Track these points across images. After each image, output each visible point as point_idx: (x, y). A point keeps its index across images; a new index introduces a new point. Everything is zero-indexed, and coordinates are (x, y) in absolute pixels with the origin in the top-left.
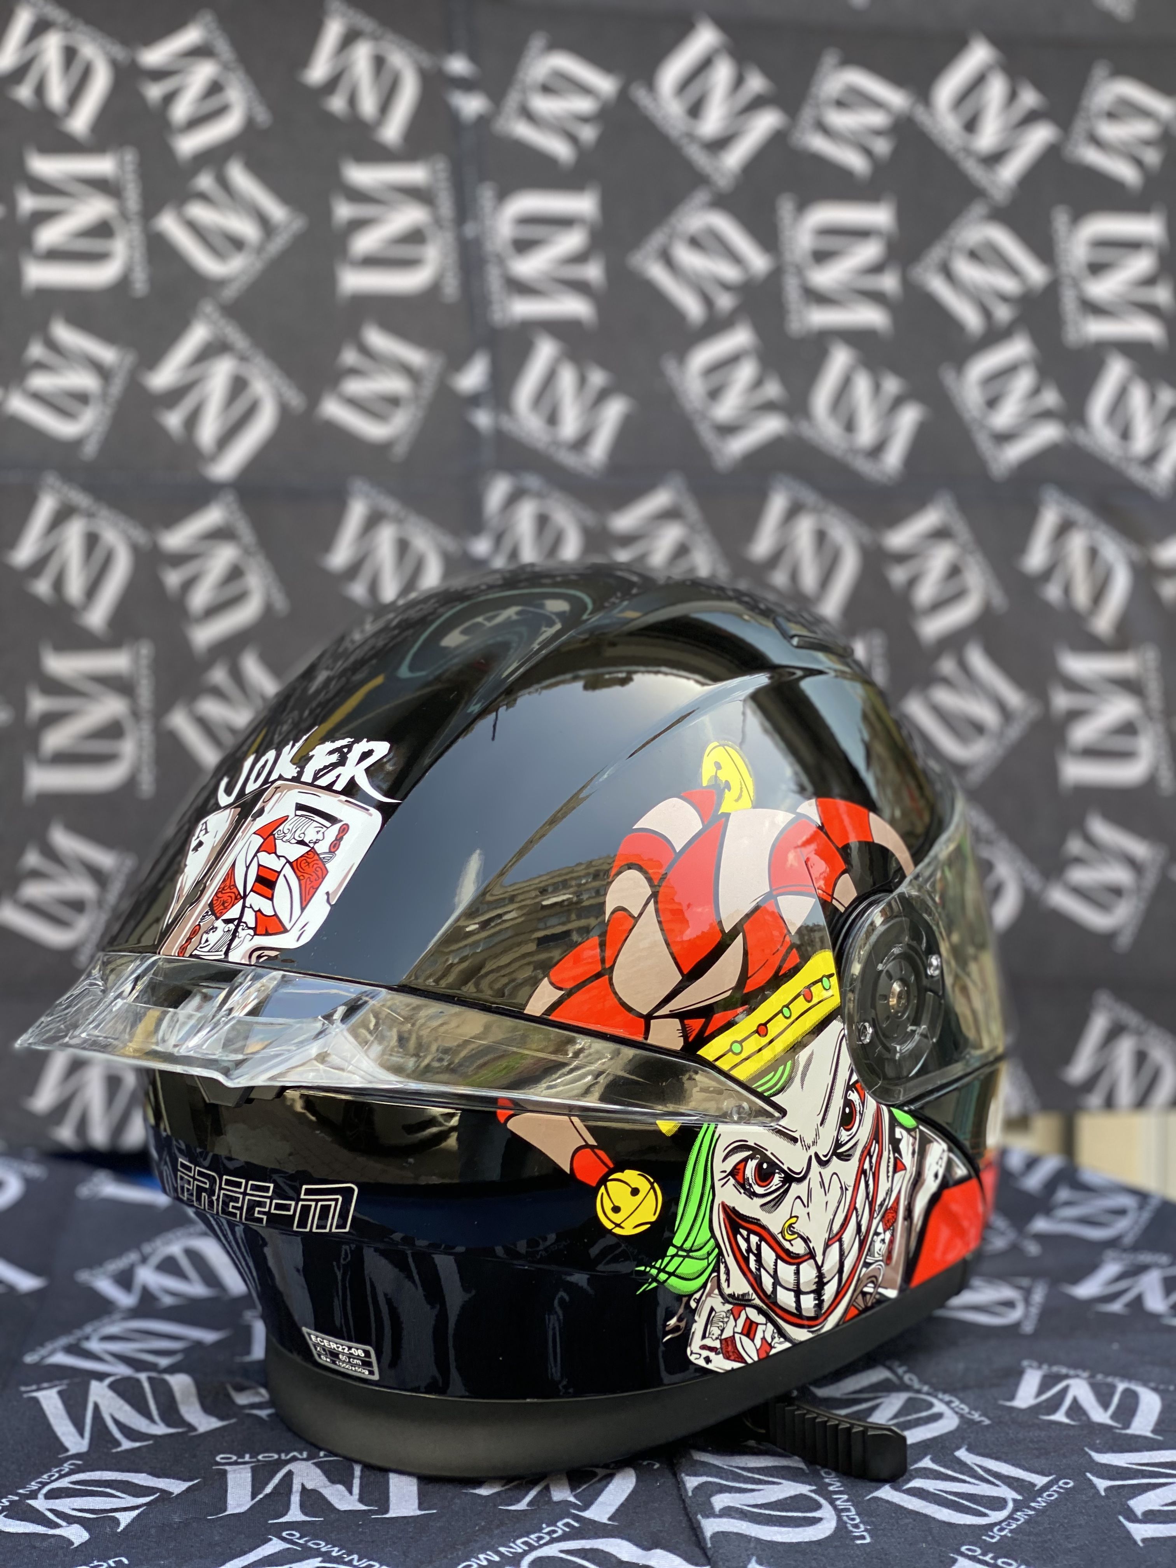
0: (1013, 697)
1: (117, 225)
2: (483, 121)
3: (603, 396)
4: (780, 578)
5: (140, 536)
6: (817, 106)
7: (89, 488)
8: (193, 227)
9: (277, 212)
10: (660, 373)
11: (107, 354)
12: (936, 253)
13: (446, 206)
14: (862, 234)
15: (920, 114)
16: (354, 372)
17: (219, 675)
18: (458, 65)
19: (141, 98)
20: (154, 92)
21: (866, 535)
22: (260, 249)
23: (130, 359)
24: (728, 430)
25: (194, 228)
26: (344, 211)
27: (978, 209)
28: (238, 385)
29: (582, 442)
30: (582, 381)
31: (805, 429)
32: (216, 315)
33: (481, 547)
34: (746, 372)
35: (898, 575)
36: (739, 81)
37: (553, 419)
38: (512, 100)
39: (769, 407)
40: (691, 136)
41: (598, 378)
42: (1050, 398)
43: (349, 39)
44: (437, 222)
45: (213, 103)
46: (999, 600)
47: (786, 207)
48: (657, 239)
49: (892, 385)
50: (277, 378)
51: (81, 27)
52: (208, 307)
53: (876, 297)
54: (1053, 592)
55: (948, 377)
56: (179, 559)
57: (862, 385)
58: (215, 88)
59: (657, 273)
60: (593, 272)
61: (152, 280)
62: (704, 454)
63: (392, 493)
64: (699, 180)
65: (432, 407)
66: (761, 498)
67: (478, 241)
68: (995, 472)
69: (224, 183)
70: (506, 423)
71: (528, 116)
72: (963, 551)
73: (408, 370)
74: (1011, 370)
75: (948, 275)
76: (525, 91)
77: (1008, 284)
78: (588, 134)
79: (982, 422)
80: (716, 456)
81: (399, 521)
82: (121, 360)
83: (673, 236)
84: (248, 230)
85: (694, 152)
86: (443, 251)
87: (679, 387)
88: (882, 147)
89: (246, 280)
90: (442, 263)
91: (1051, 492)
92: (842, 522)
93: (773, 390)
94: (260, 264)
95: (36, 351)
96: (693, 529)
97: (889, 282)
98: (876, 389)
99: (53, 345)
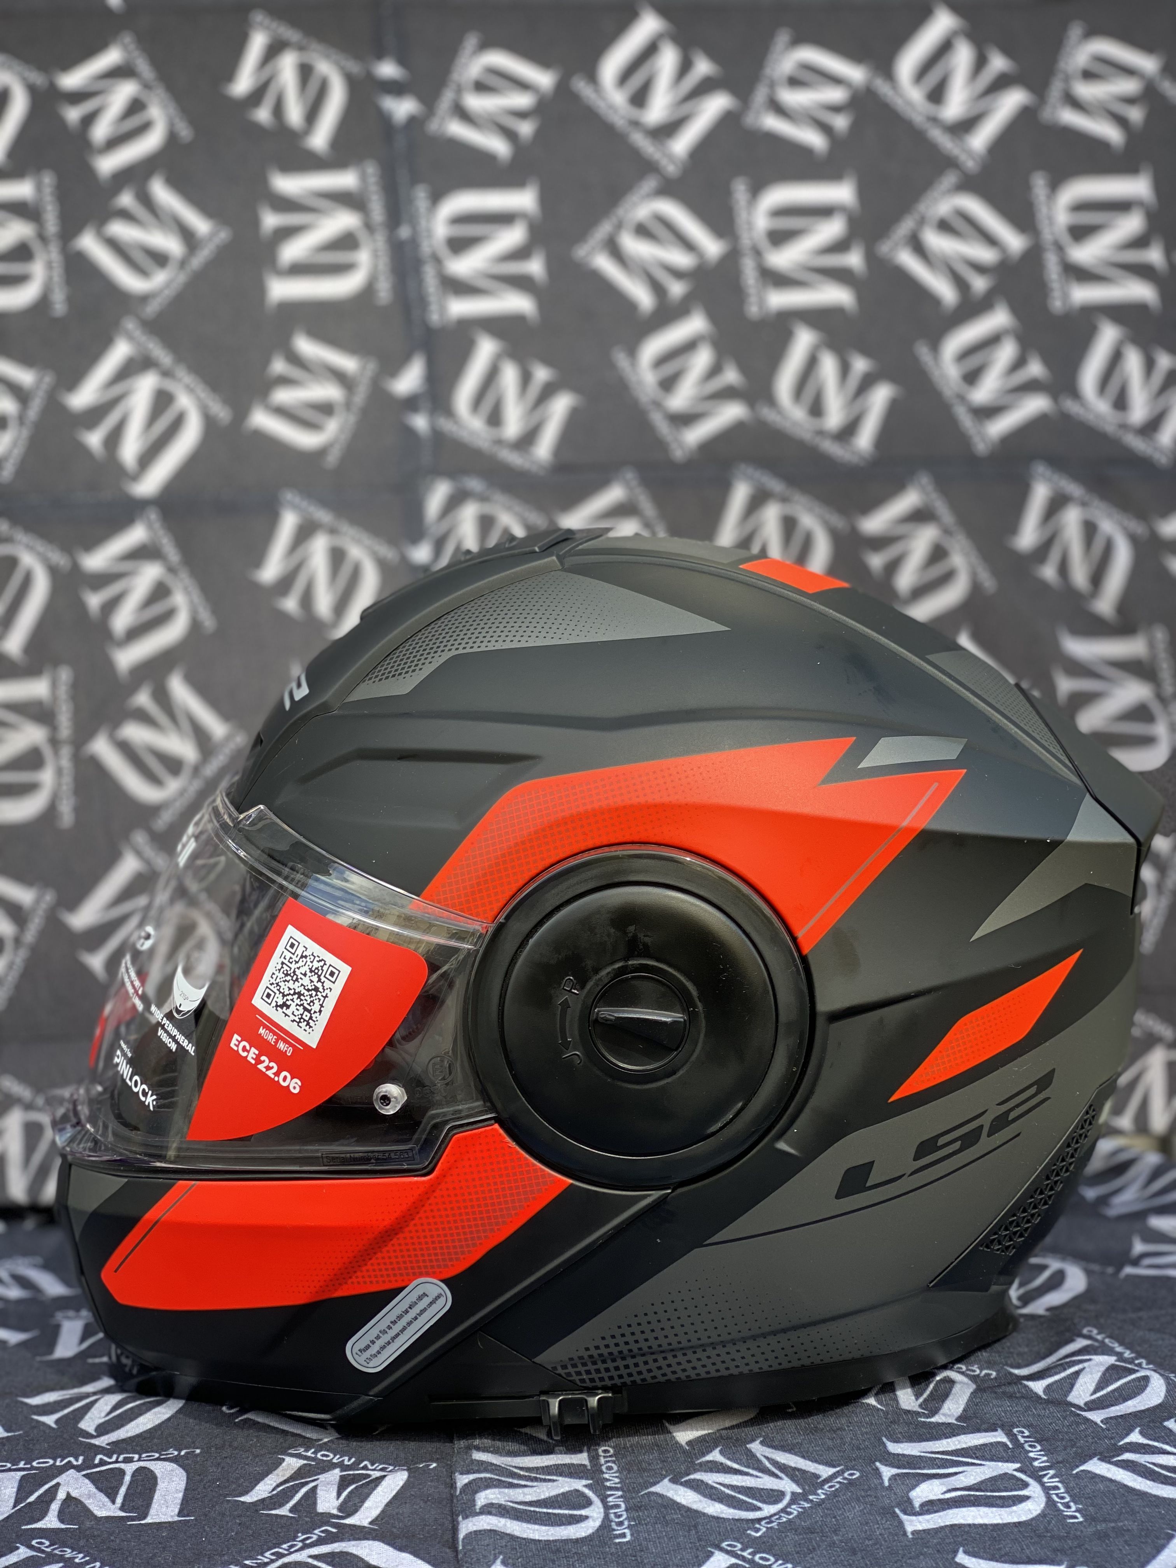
1: (36, 245)
2: (415, 123)
3: (548, 392)
5: (59, 558)
6: (772, 85)
7: (5, 513)
8: (114, 245)
9: (201, 225)
10: (612, 366)
11: (26, 377)
12: (906, 226)
13: (377, 210)
14: (824, 212)
15: (882, 87)
16: (285, 381)
17: (143, 699)
18: (388, 70)
19: (61, 122)
20: (73, 114)
21: (838, 522)
22: (183, 263)
23: (49, 379)
24: (685, 419)
25: (116, 246)
26: (271, 220)
27: (950, 179)
28: (162, 400)
29: (528, 439)
30: (526, 378)
31: (767, 414)
32: (138, 333)
33: (421, 554)
34: (702, 359)
35: (876, 561)
36: (685, 67)
37: (495, 419)
38: (447, 98)
39: (728, 394)
40: (636, 124)
41: (542, 374)
42: (1035, 369)
43: (273, 51)
44: (369, 226)
45: (134, 122)
46: (989, 583)
47: (740, 190)
48: (604, 229)
49: (860, 365)
50: (203, 392)
52: (130, 324)
53: (841, 276)
54: (1049, 572)
55: (923, 351)
56: (101, 580)
57: (829, 365)
58: (135, 107)
59: (604, 264)
61: (70, 300)
62: (661, 445)
63: (324, 503)
64: (648, 167)
65: (365, 412)
66: (725, 488)
67: (414, 242)
68: (981, 447)
69: (146, 200)
70: (445, 425)
71: (463, 114)
72: (947, 532)
73: (339, 377)
74: (992, 341)
75: (919, 248)
76: (459, 90)
77: (986, 255)
78: (526, 129)
79: (962, 398)
80: (674, 446)
81: (333, 531)
82: (39, 382)
83: (619, 226)
84: (171, 245)
85: (639, 140)
86: (375, 255)
87: (632, 378)
88: (841, 122)
89: (169, 293)
90: (375, 267)
91: (1040, 469)
92: (810, 510)
93: (731, 376)
94: (182, 277)
96: (648, 524)
97: (854, 259)
98: (845, 369)
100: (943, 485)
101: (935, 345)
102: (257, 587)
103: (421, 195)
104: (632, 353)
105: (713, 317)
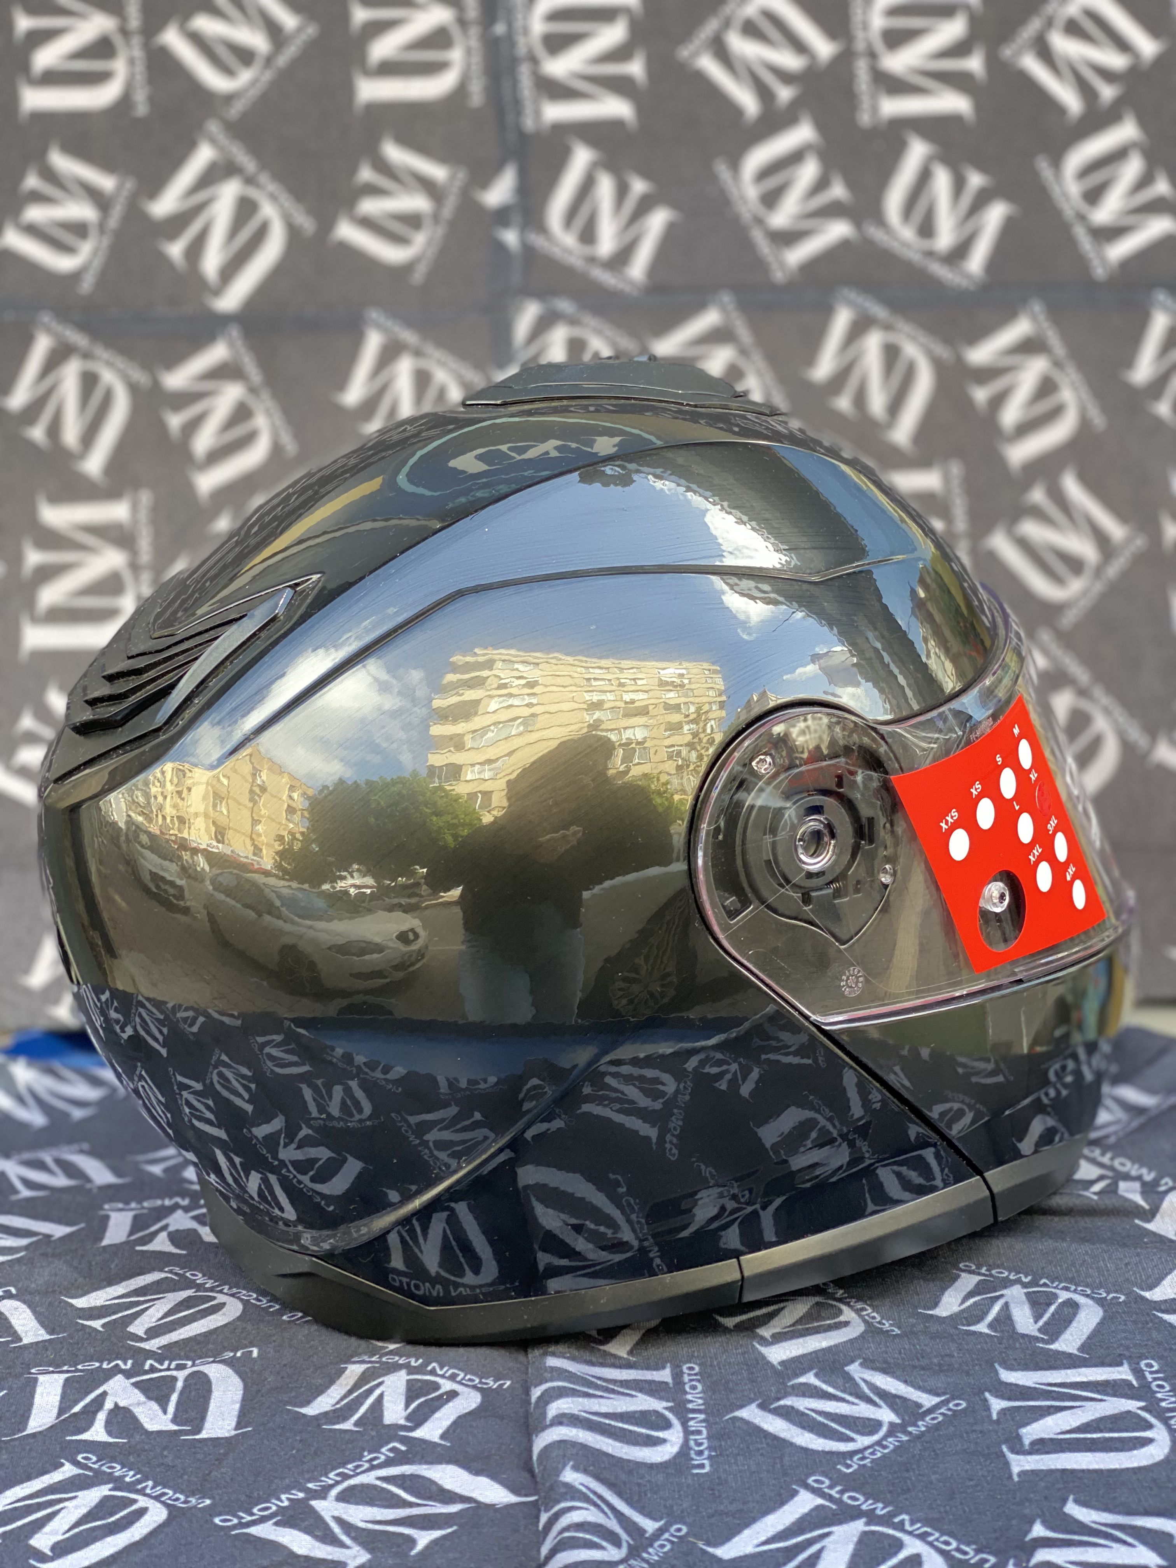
0: (1115, 530)
1: (118, 41)
3: (644, 206)
4: (843, 403)
5: (140, 376)
7: (85, 326)
8: (198, 40)
9: (288, 19)
10: (713, 178)
11: (106, 182)
12: (1032, 27)
13: (472, 5)
14: (947, 9)
16: (371, 190)
17: (224, 524)
21: (943, 352)
22: (269, 61)
23: (130, 185)
24: (787, 238)
26: (360, 15)
28: (245, 208)
29: (622, 258)
30: (622, 191)
31: (875, 233)
32: (221, 137)
34: (808, 171)
35: (981, 395)
37: (588, 235)
39: (834, 210)
41: (639, 186)
42: (1162, 187)
44: (462, 22)
46: (1098, 420)
48: (710, 27)
49: (976, 180)
50: (287, 201)
52: (213, 127)
53: (960, 81)
54: (1163, 409)
55: (1044, 167)
56: (182, 400)
57: (942, 180)
59: (709, 65)
61: (152, 100)
62: (760, 266)
63: (411, 323)
65: (453, 224)
66: (826, 313)
67: (510, 39)
68: (1099, 272)
70: (537, 240)
72: (1057, 364)
73: (427, 185)
74: (1118, 156)
75: (1045, 54)
77: (1116, 61)
79: (1082, 218)
80: (774, 266)
81: (418, 353)
82: (120, 187)
83: (727, 24)
84: (257, 40)
86: (468, 51)
87: (734, 192)
89: (254, 93)
90: (468, 67)
91: (1161, 296)
92: (914, 339)
93: (838, 191)
94: (268, 76)
95: (32, 182)
96: (743, 352)
97: (974, 64)
98: (959, 184)
99: (50, 175)
100: (1055, 312)
101: (1057, 160)
102: (340, 410)
104: (735, 164)
105: (820, 126)
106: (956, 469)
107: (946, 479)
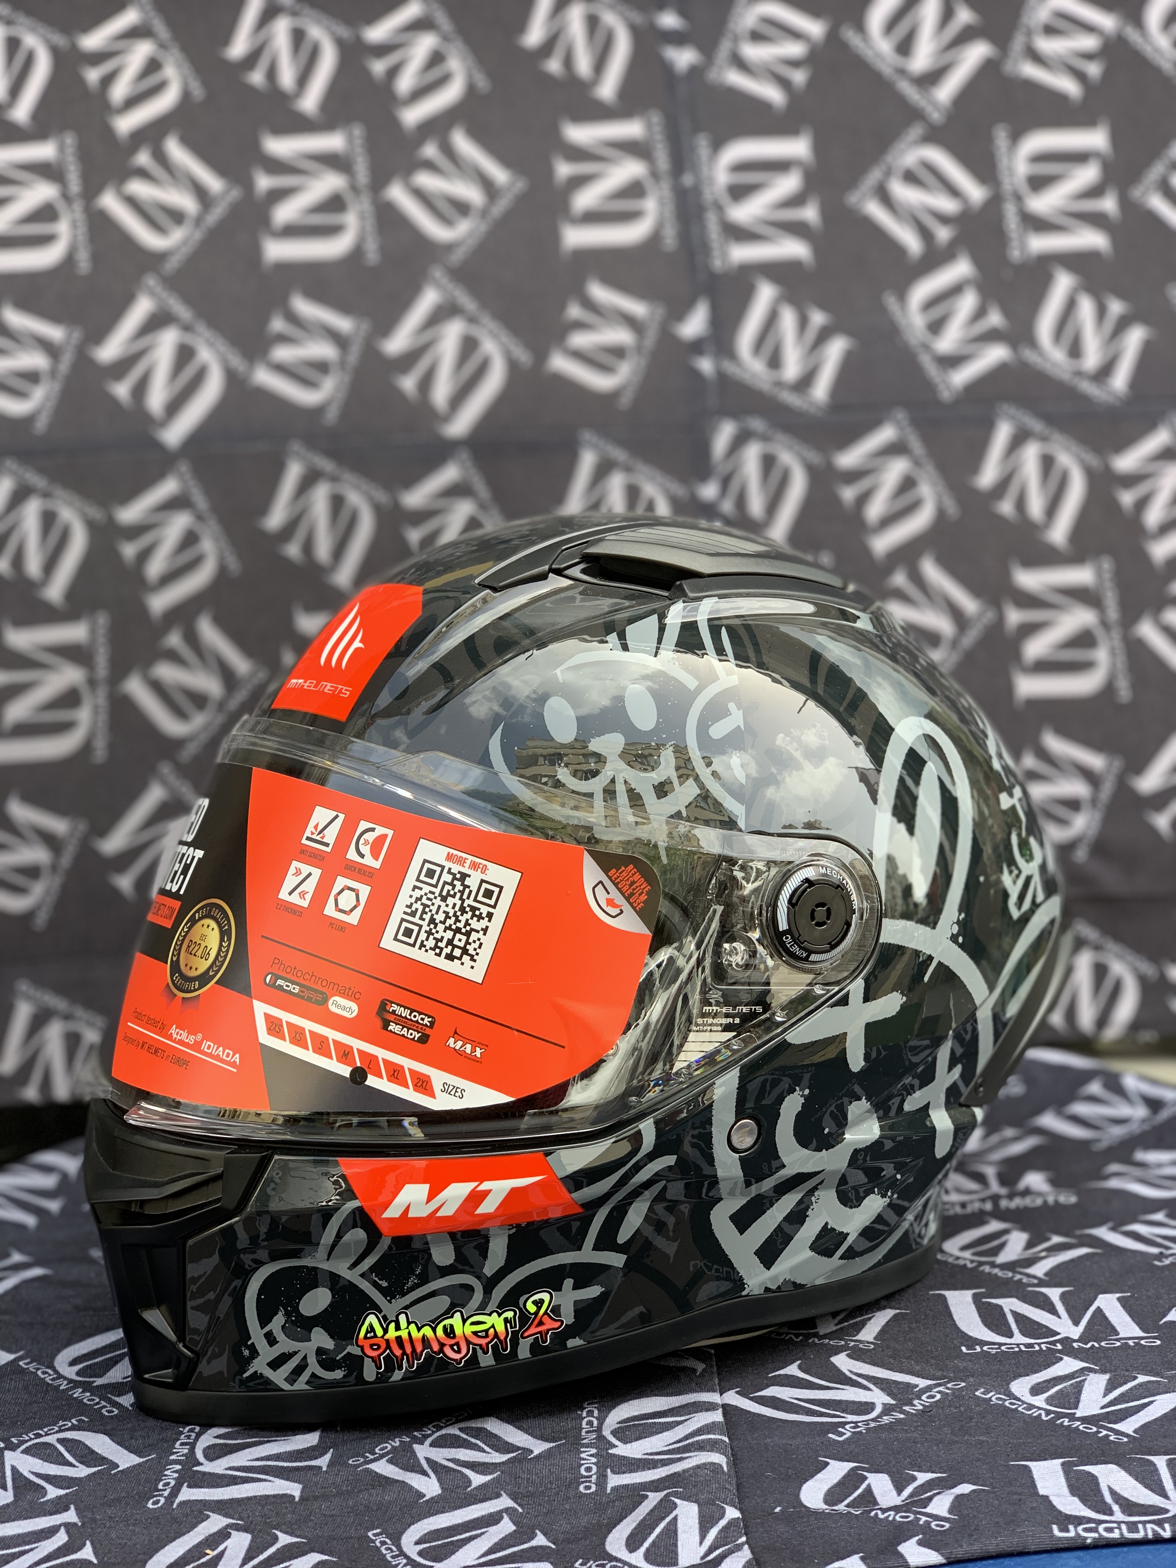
1: (348, 197)
2: (696, 72)
3: (824, 336)
4: (1006, 507)
5: (382, 497)
6: (1029, 33)
7: (332, 454)
8: (420, 195)
9: (499, 175)
10: (883, 310)
11: (343, 324)
12: (1155, 171)
13: (663, 160)
14: (1080, 157)
15: (1132, 35)
16: (579, 325)
18: (669, 20)
19: (367, 75)
20: (379, 67)
21: (1093, 460)
22: (484, 213)
23: (365, 326)
24: (952, 361)
25: (422, 196)
26: (564, 170)
28: (469, 345)
29: (806, 381)
30: (803, 322)
31: (1029, 355)
32: (445, 281)
34: (968, 302)
35: (1127, 498)
36: (947, 15)
37: (775, 361)
38: (724, 49)
39: (992, 336)
40: (902, 72)
41: (818, 318)
43: (562, 2)
44: (655, 175)
45: (435, 74)
47: (1001, 137)
48: (874, 176)
49: (1116, 307)
50: (505, 337)
51: (307, 11)
52: (438, 273)
53: (1097, 221)
56: (419, 517)
57: (1086, 308)
58: (436, 59)
59: (875, 210)
60: (810, 213)
61: (382, 249)
62: (929, 386)
63: (620, 442)
64: (915, 114)
65: (655, 355)
66: (988, 427)
67: (697, 189)
69: (448, 150)
70: (729, 367)
71: (741, 64)
73: (630, 321)
75: (1168, 193)
76: (736, 40)
78: (799, 77)
80: (941, 387)
81: (628, 469)
82: (357, 328)
83: (888, 173)
84: (472, 194)
85: (907, 89)
86: (661, 202)
87: (902, 322)
88: (1094, 70)
89: (471, 242)
90: (661, 214)
92: (1067, 449)
93: (995, 319)
94: (483, 227)
95: (278, 324)
96: (917, 463)
97: (1109, 204)
98: (1101, 312)
99: (293, 318)
103: (702, 144)
104: (902, 295)
105: (977, 261)
106: (1107, 565)
107: (1099, 574)
